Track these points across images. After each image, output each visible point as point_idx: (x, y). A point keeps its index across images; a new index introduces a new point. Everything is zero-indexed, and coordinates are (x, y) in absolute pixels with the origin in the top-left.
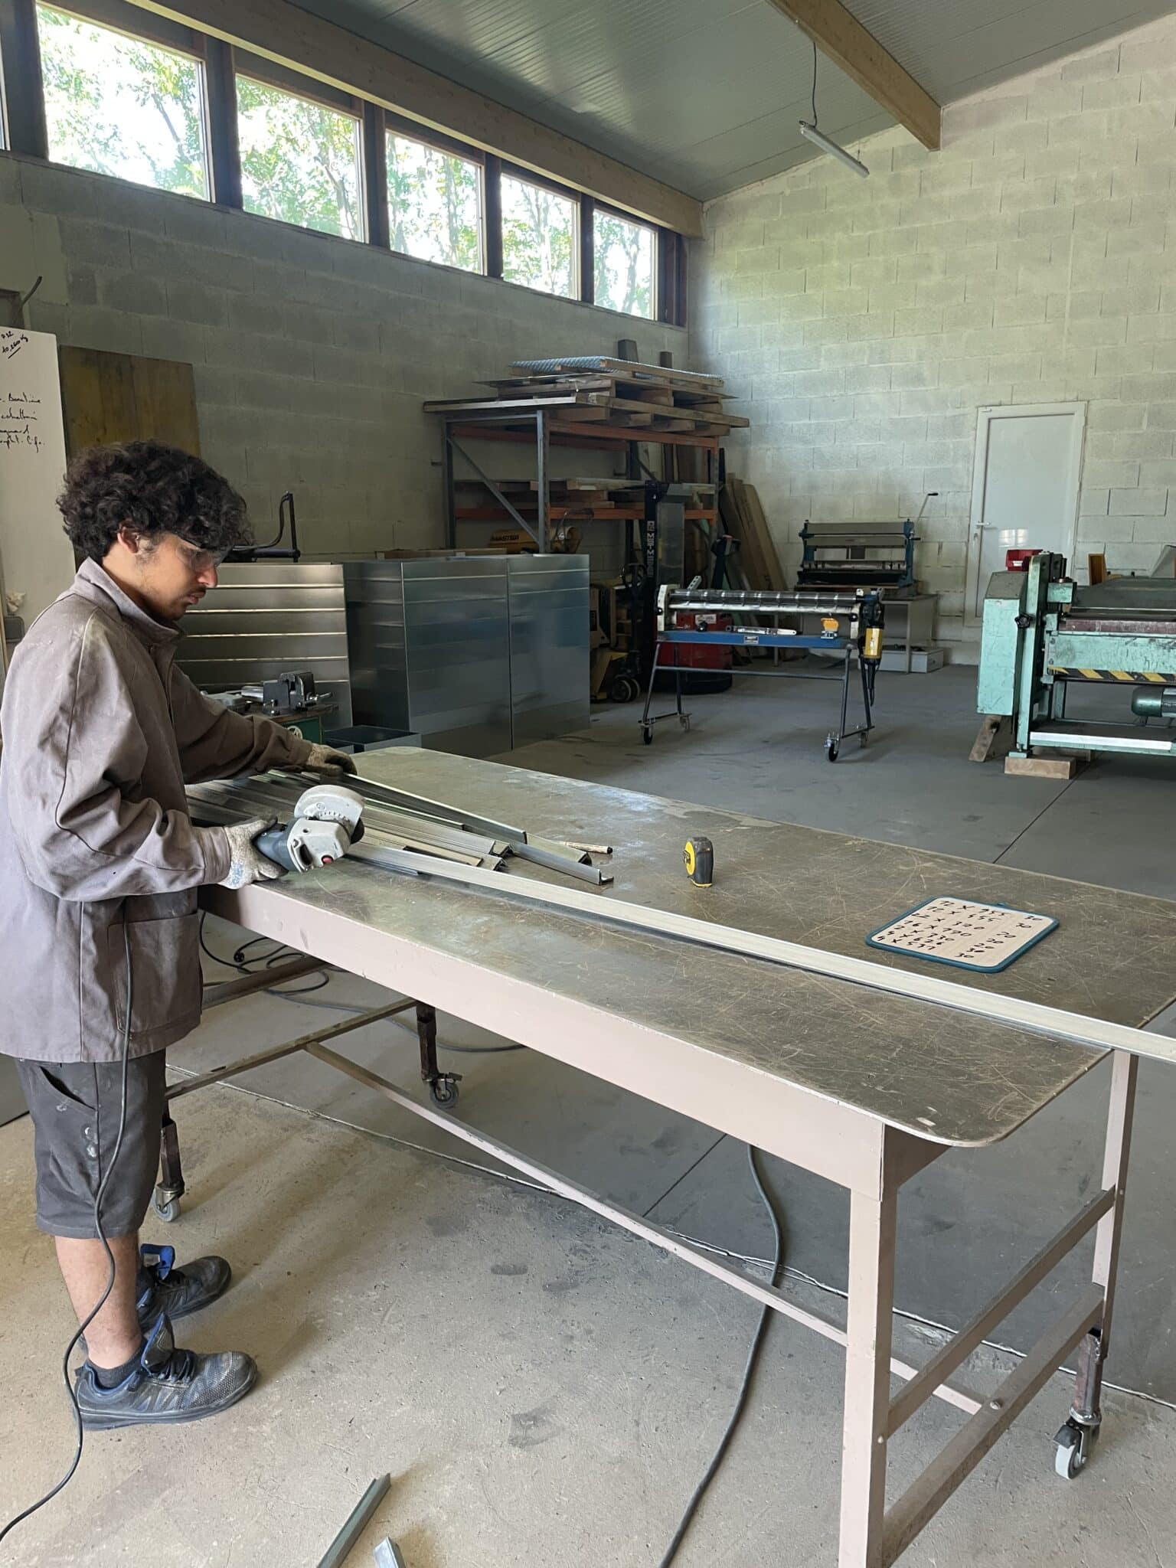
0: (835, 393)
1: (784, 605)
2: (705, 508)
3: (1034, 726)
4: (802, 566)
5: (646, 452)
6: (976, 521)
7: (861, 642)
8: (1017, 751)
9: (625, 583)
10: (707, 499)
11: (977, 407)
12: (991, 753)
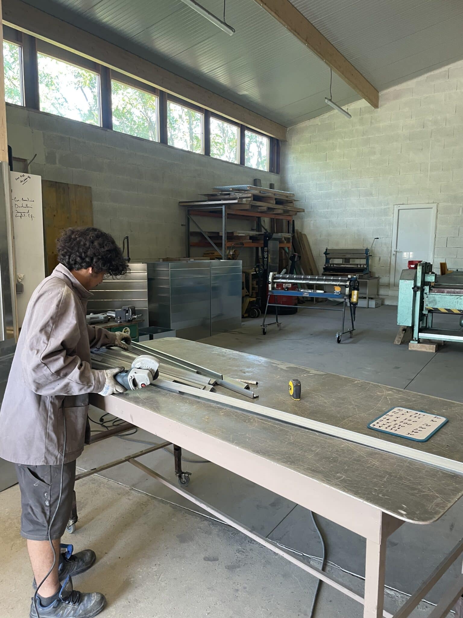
0: (338, 199)
1: (319, 281)
2: (287, 243)
3: (420, 331)
4: (325, 265)
5: (264, 221)
6: (394, 249)
7: (350, 296)
8: (413, 340)
9: (256, 271)
10: (288, 240)
11: (394, 205)
12: (403, 341)
